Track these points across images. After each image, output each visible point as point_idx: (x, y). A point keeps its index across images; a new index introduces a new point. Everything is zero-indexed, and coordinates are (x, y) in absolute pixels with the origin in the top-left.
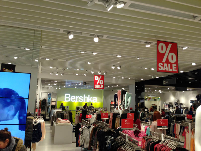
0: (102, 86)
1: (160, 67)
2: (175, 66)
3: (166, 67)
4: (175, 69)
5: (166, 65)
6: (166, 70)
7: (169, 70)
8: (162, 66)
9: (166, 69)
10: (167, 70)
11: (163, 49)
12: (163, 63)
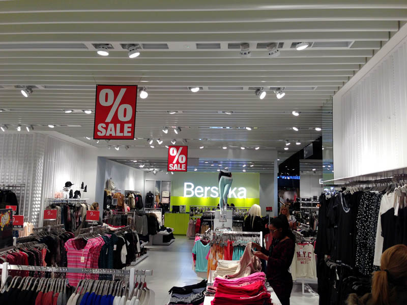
0: (183, 165)
1: (100, 131)
2: (128, 127)
3: (111, 130)
4: (128, 132)
5: (111, 126)
6: (111, 135)
7: (117, 135)
8: (104, 128)
9: (111, 133)
10: (114, 134)
11: (108, 99)
12: (107, 124)
